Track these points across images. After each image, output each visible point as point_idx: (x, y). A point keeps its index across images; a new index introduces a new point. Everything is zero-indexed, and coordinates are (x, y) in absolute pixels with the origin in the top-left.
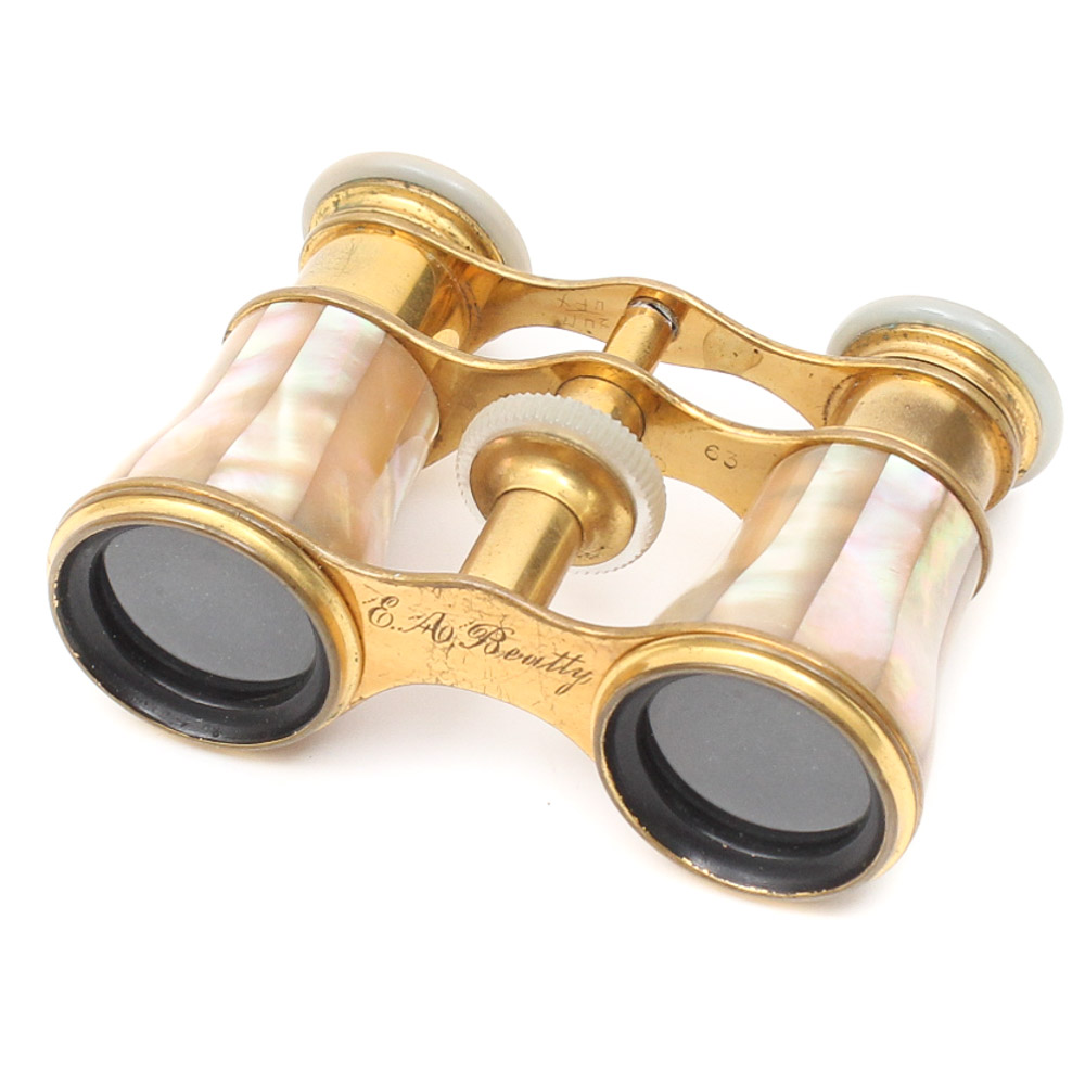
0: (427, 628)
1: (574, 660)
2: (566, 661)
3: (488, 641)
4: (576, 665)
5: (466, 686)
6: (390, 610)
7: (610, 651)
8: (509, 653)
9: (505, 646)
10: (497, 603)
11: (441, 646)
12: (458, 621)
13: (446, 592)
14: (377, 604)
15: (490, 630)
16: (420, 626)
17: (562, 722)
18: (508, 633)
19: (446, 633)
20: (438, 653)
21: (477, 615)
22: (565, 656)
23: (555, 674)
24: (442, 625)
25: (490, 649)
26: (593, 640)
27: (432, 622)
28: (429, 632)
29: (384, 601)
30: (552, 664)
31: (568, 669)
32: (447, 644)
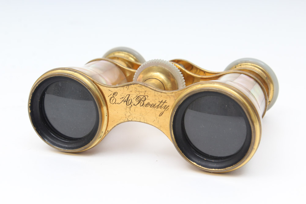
0: (125, 101)
1: (164, 103)
2: (162, 103)
3: (141, 101)
4: (165, 104)
5: (135, 120)
6: (116, 97)
7: (174, 97)
8: (147, 105)
9: (146, 102)
10: (143, 87)
11: (128, 107)
12: (133, 96)
13: (130, 86)
14: (112, 96)
15: (141, 97)
16: (123, 101)
17: (161, 126)
18: (146, 97)
19: (130, 102)
20: (128, 109)
21: (138, 93)
22: (162, 102)
23: (159, 109)
24: (129, 99)
25: (142, 104)
26: (169, 94)
27: (126, 99)
28: (125, 102)
29: (114, 94)
30: (158, 106)
31: (163, 106)
32: (130, 106)
